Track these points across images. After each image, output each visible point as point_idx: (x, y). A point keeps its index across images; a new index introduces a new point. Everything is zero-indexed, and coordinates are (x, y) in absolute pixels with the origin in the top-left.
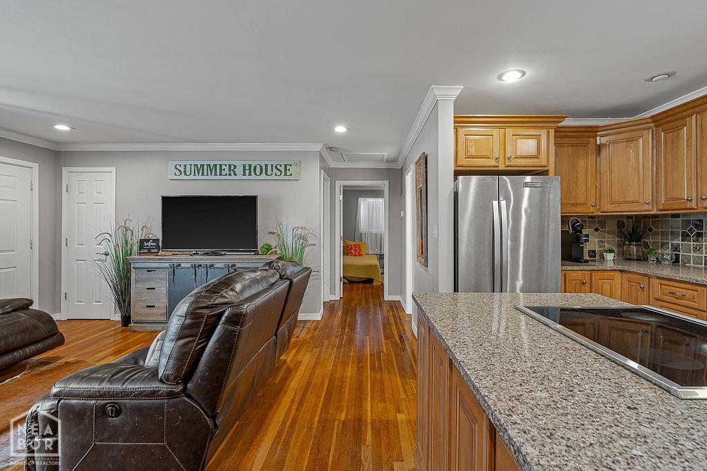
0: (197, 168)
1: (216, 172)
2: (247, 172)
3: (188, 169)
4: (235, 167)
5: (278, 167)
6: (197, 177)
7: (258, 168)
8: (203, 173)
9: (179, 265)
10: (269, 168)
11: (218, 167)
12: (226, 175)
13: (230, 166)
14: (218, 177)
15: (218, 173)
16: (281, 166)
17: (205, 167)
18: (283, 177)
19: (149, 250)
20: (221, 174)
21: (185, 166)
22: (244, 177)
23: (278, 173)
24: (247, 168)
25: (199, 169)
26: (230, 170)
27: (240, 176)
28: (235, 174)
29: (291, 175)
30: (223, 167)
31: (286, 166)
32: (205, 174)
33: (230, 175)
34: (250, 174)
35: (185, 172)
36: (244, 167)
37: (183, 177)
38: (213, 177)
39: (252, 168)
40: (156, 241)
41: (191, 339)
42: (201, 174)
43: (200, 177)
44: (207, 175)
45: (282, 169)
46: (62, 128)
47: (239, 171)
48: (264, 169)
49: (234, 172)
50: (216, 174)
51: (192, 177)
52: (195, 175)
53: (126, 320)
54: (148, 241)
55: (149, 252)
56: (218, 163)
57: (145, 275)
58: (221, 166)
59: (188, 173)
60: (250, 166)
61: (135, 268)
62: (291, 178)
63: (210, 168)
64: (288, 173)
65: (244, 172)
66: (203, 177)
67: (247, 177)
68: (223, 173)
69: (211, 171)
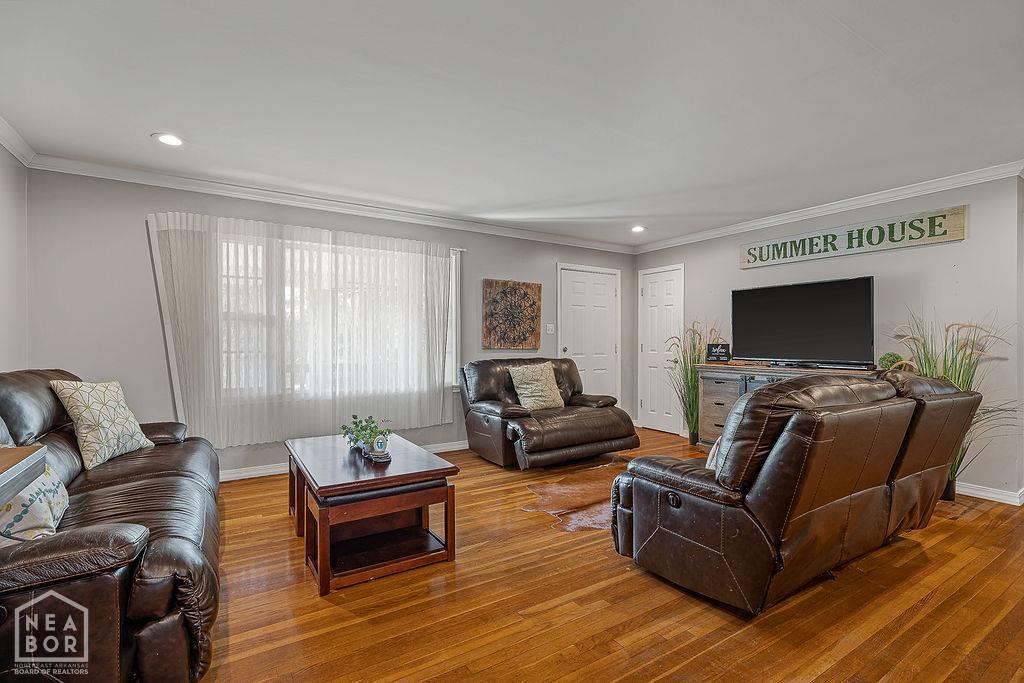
0: (777, 248)
1: (804, 250)
2: (855, 242)
3: (765, 251)
4: (834, 237)
5: (916, 224)
6: (777, 261)
7: (876, 232)
8: (785, 254)
9: (753, 378)
10: (898, 230)
11: (807, 242)
12: (820, 251)
13: (826, 237)
14: (808, 256)
15: (807, 251)
16: (921, 221)
17: (788, 245)
18: (926, 240)
19: (718, 357)
20: (811, 252)
21: (761, 248)
22: (851, 251)
23: (917, 234)
24: (855, 235)
25: (779, 250)
26: (826, 244)
27: (843, 251)
28: (834, 249)
29: (945, 233)
30: (815, 241)
31: (932, 220)
32: (788, 255)
33: (826, 250)
34: (860, 245)
35: (761, 256)
36: (850, 235)
37: (759, 263)
38: (800, 257)
39: (865, 234)
40: (726, 346)
42: (782, 256)
43: (782, 260)
44: (792, 256)
45: (926, 226)
46: (638, 229)
47: (842, 242)
48: (887, 233)
49: (833, 246)
50: (804, 254)
51: (770, 261)
52: (774, 258)
53: (694, 437)
54: (717, 346)
55: (718, 360)
56: (807, 237)
57: (714, 387)
58: (811, 240)
59: (765, 257)
60: (860, 231)
61: (703, 378)
63: (795, 245)
64: (938, 231)
65: (850, 242)
66: (785, 260)
67: (856, 250)
68: (816, 249)
69: (797, 249)
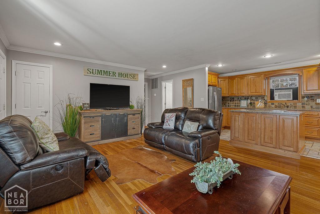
0: (99, 71)
1: (107, 74)
3: (94, 71)
4: (115, 73)
5: (131, 75)
6: (98, 75)
7: (124, 74)
8: (101, 74)
10: (128, 75)
11: (108, 72)
13: (113, 72)
14: (108, 77)
15: (108, 75)
17: (102, 71)
18: (133, 79)
19: (86, 108)
20: (109, 75)
21: (93, 70)
23: (131, 78)
24: (120, 74)
25: (100, 72)
26: (113, 74)
27: (117, 77)
28: (115, 76)
30: (110, 72)
31: (134, 75)
33: (113, 76)
34: (121, 77)
35: (93, 73)
36: (119, 74)
37: (92, 75)
38: (106, 76)
39: (122, 74)
40: (88, 104)
42: (100, 74)
43: (100, 75)
44: (103, 75)
45: (133, 76)
46: (57, 44)
47: (117, 75)
48: (126, 75)
49: (115, 75)
51: (96, 75)
52: (97, 74)
54: (85, 104)
55: (86, 110)
56: (108, 70)
57: (89, 120)
58: (109, 72)
59: (94, 73)
60: (121, 73)
62: (136, 80)
63: (105, 72)
64: (135, 78)
65: (119, 76)
66: (101, 76)
67: (120, 78)
68: (110, 75)
69: (105, 73)
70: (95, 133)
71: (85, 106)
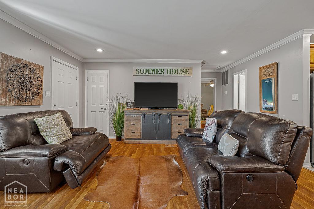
0: (146, 70)
1: (155, 72)
2: (169, 72)
3: (142, 71)
4: (164, 70)
5: (183, 70)
6: (146, 74)
7: (174, 70)
8: (149, 72)
9: (146, 114)
10: (179, 71)
11: (156, 70)
12: (159, 73)
13: (161, 69)
14: (156, 75)
15: (156, 73)
16: (184, 70)
17: (150, 70)
18: (185, 75)
19: (130, 107)
20: (157, 73)
21: (141, 69)
22: (168, 75)
23: (183, 73)
24: (169, 70)
25: (147, 71)
26: (161, 71)
27: (166, 74)
28: (164, 73)
29: (189, 74)
30: (158, 70)
31: (186, 70)
33: (161, 73)
34: (170, 73)
35: (141, 72)
36: (168, 70)
37: (140, 74)
40: (132, 103)
41: (289, 143)
42: (148, 73)
43: (148, 74)
44: (151, 73)
45: (185, 71)
46: (100, 50)
47: (165, 72)
48: (176, 71)
49: (163, 72)
50: (155, 73)
51: (144, 74)
52: (145, 73)
53: (119, 139)
54: (129, 102)
55: (130, 108)
57: (131, 118)
58: (157, 69)
59: (142, 73)
60: (170, 69)
61: (126, 115)
62: (188, 75)
63: (152, 70)
64: (187, 73)
65: (168, 72)
66: (149, 75)
67: (169, 75)
68: (158, 73)
69: (153, 72)
70: (136, 131)
71: (129, 104)
